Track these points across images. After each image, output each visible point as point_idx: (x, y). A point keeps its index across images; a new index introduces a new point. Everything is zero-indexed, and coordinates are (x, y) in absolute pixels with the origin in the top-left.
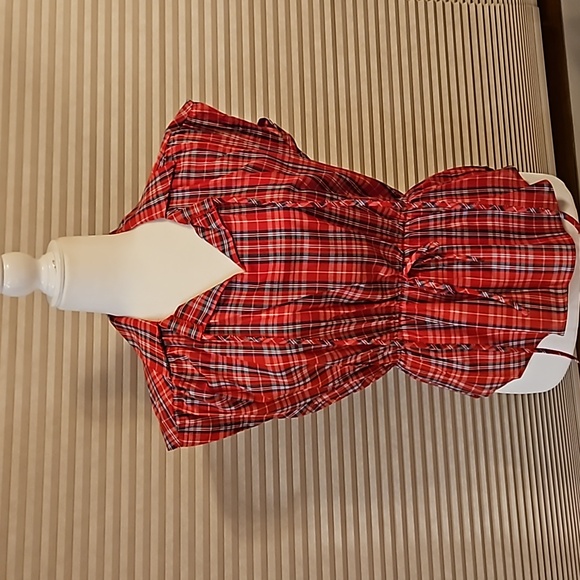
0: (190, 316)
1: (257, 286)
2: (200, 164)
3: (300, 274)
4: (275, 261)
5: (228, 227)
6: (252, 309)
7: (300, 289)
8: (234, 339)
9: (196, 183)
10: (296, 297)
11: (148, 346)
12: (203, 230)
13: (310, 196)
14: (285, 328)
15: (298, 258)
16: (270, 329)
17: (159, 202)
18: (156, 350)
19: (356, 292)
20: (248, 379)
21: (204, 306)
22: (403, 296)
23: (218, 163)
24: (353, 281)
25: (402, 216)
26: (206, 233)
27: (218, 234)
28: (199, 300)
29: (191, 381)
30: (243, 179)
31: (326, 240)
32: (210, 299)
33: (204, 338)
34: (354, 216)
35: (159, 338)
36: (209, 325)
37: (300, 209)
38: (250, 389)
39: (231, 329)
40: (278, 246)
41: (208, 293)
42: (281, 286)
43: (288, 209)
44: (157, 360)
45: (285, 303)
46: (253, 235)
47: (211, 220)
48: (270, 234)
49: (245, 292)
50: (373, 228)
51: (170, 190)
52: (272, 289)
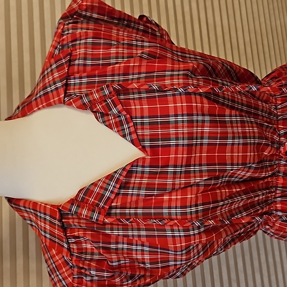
0: (91, 200)
1: (159, 170)
2: (96, 52)
3: (200, 157)
4: (177, 145)
5: (129, 112)
6: (156, 192)
7: (201, 171)
8: (136, 222)
9: (92, 70)
10: (198, 180)
11: (48, 227)
12: (103, 115)
13: (206, 81)
14: (188, 210)
15: (199, 141)
16: (173, 211)
17: (57, 89)
18: (56, 232)
19: (248, 172)
20: (147, 257)
21: (106, 190)
22: (279, 172)
23: (113, 50)
24: (248, 162)
25: (274, 101)
26: (106, 118)
27: (118, 119)
28: (100, 184)
29: (91, 260)
30: (140, 66)
31: (223, 124)
32: (113, 183)
33: (106, 220)
34: (242, 100)
35: (60, 221)
36: (111, 208)
37: (200, 94)
38: (149, 266)
39: (132, 211)
40: (180, 130)
41: (110, 177)
42: (183, 169)
43: (190, 94)
44: (57, 240)
45: (188, 185)
46: (154, 120)
47: (112, 105)
48: (172, 119)
49: (146, 175)
50: (256, 112)
51: (68, 77)
52: (175, 173)
